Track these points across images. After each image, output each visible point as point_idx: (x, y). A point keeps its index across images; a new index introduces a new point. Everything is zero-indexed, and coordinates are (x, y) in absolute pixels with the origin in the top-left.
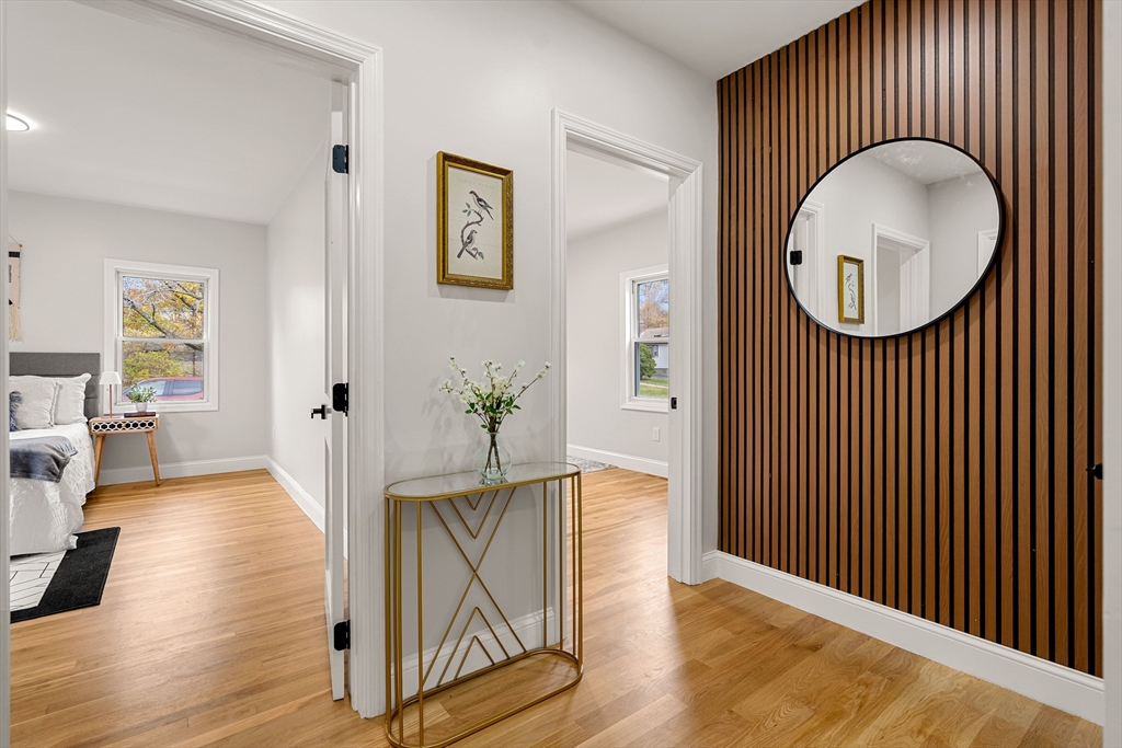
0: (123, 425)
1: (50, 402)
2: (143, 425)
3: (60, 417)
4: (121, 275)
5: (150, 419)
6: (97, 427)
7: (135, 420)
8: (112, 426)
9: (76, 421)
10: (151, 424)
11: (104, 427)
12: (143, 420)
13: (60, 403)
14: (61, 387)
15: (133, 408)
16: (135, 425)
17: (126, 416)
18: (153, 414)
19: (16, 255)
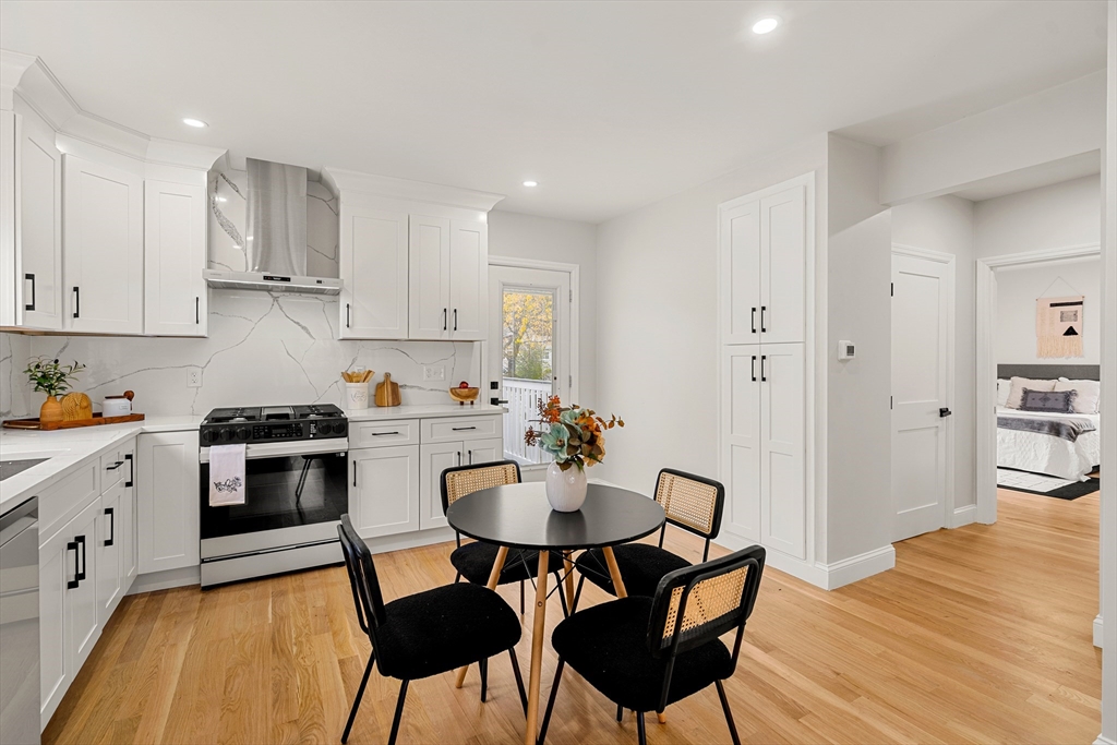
19: (1081, 303)
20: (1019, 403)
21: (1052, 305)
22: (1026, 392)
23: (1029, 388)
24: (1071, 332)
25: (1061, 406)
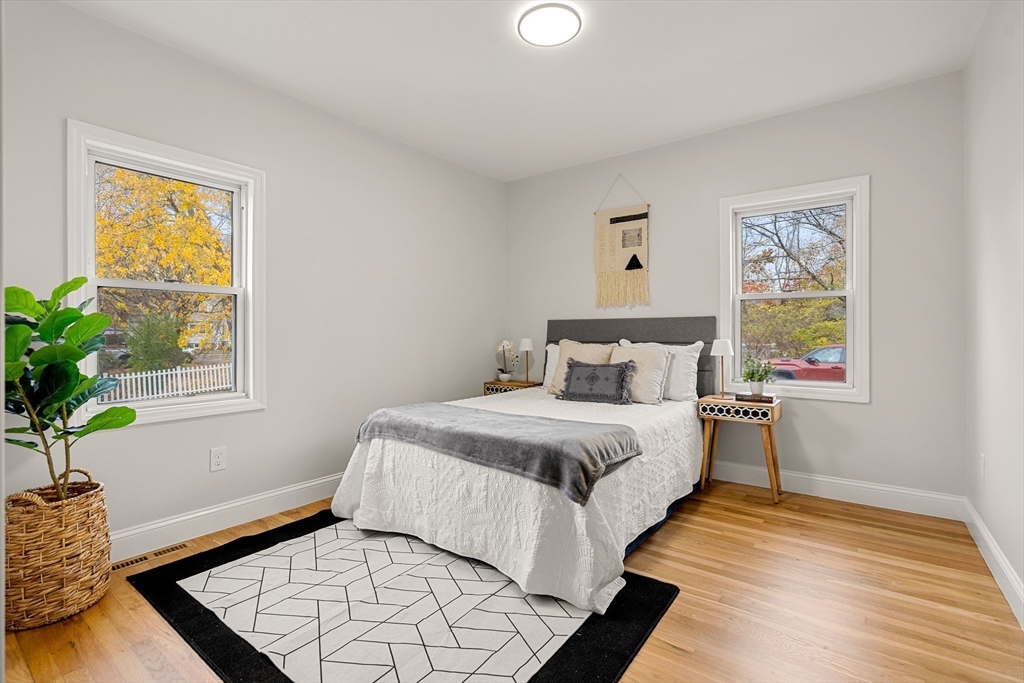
0: (732, 410)
1: (661, 373)
2: (755, 414)
3: (672, 393)
4: (740, 217)
5: (764, 406)
6: (704, 409)
7: (746, 405)
8: (721, 411)
9: (687, 399)
10: (765, 414)
11: (712, 410)
12: (755, 406)
13: (672, 376)
14: (673, 356)
15: (748, 389)
16: (746, 413)
17: (739, 398)
18: (770, 400)
19: (645, 216)
20: (562, 385)
21: (614, 221)
22: (573, 365)
23: (577, 359)
24: (634, 264)
25: (611, 391)
